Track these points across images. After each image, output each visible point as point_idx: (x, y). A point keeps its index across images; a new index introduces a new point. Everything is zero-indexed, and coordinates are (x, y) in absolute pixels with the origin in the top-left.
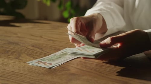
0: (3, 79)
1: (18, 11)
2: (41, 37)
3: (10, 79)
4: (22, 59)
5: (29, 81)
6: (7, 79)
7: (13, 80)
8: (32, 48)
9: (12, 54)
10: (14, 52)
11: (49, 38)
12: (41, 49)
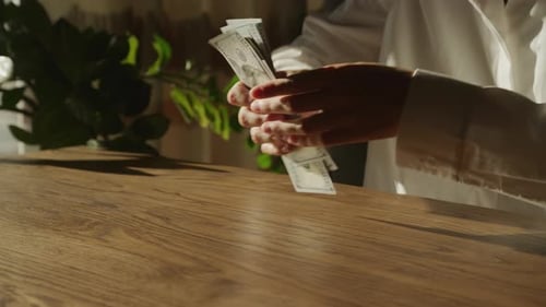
0: (40, 285)
1: (150, 143)
2: (178, 194)
3: (58, 285)
4: (110, 239)
5: (104, 292)
6: (48, 285)
7: (63, 287)
8: (143, 216)
9: (90, 227)
10: (96, 223)
11: (193, 197)
12: (167, 219)
